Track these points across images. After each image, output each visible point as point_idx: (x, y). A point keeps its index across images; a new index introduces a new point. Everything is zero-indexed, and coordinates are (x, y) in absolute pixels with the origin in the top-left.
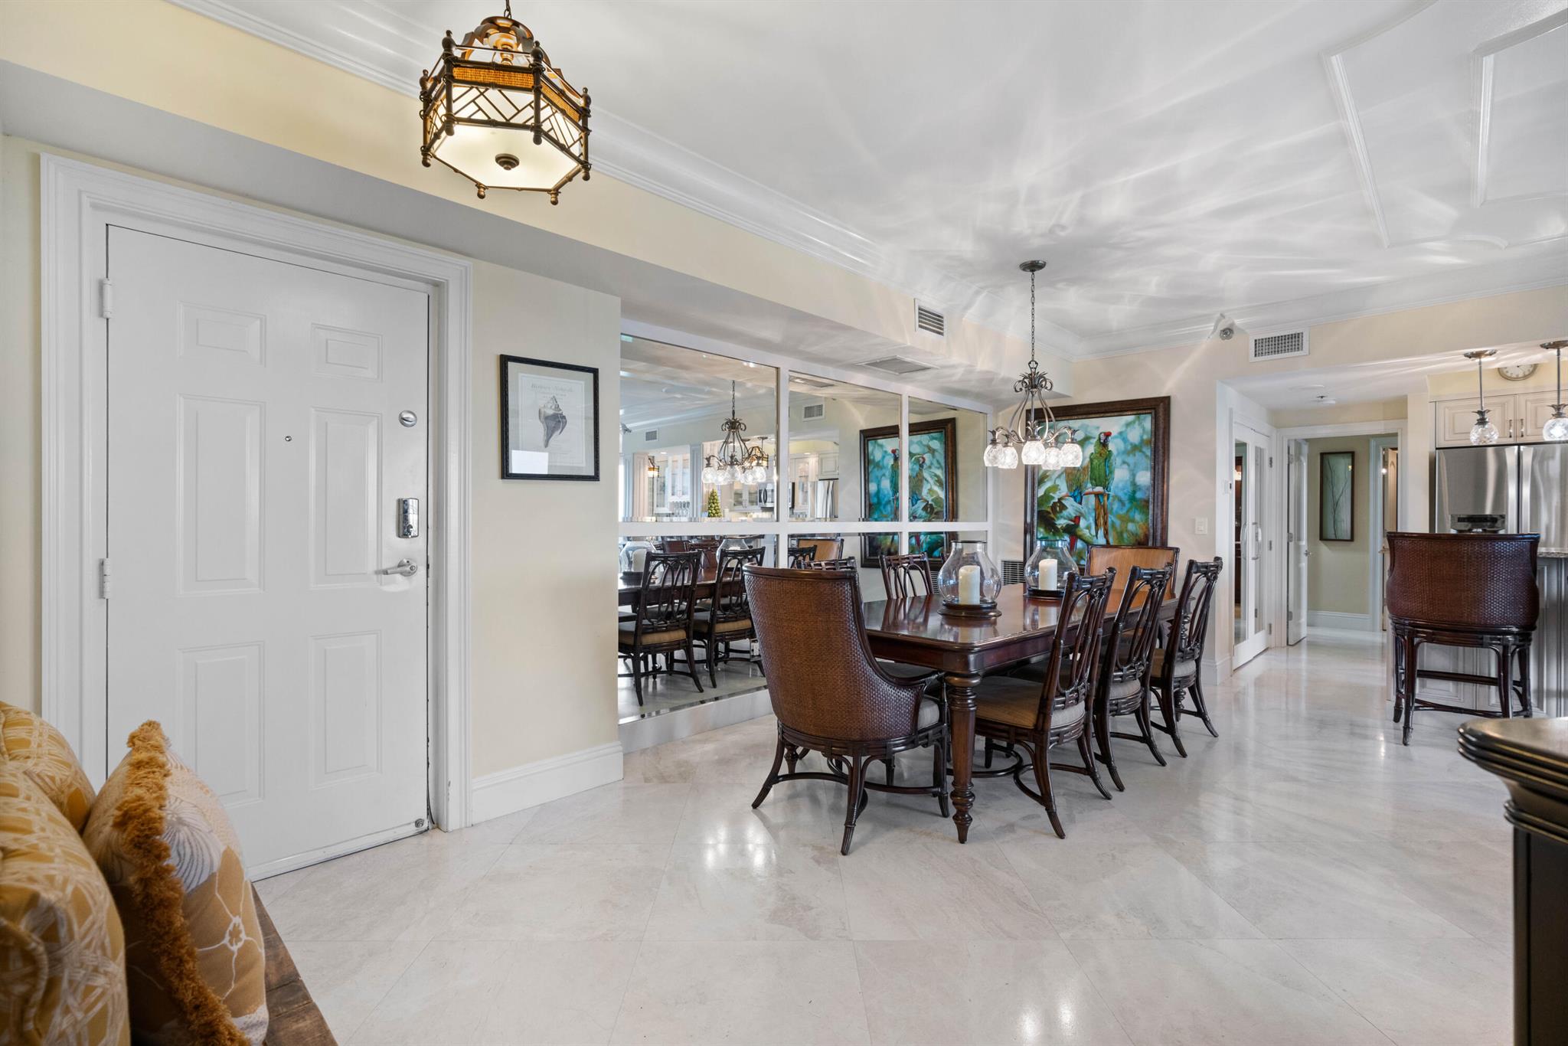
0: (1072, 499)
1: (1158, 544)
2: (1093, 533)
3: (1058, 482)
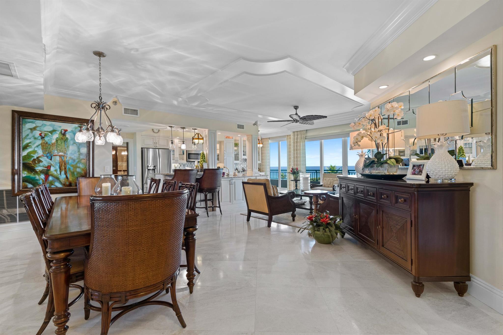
0: (46, 158)
2: (59, 172)
3: (36, 149)
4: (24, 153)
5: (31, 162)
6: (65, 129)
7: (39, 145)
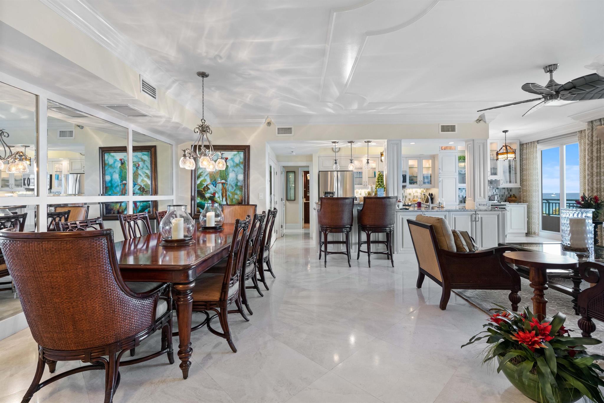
0: (212, 185)
1: (246, 204)
2: (221, 199)
3: (206, 178)
4: (198, 182)
5: (202, 190)
6: (226, 157)
7: (208, 174)
